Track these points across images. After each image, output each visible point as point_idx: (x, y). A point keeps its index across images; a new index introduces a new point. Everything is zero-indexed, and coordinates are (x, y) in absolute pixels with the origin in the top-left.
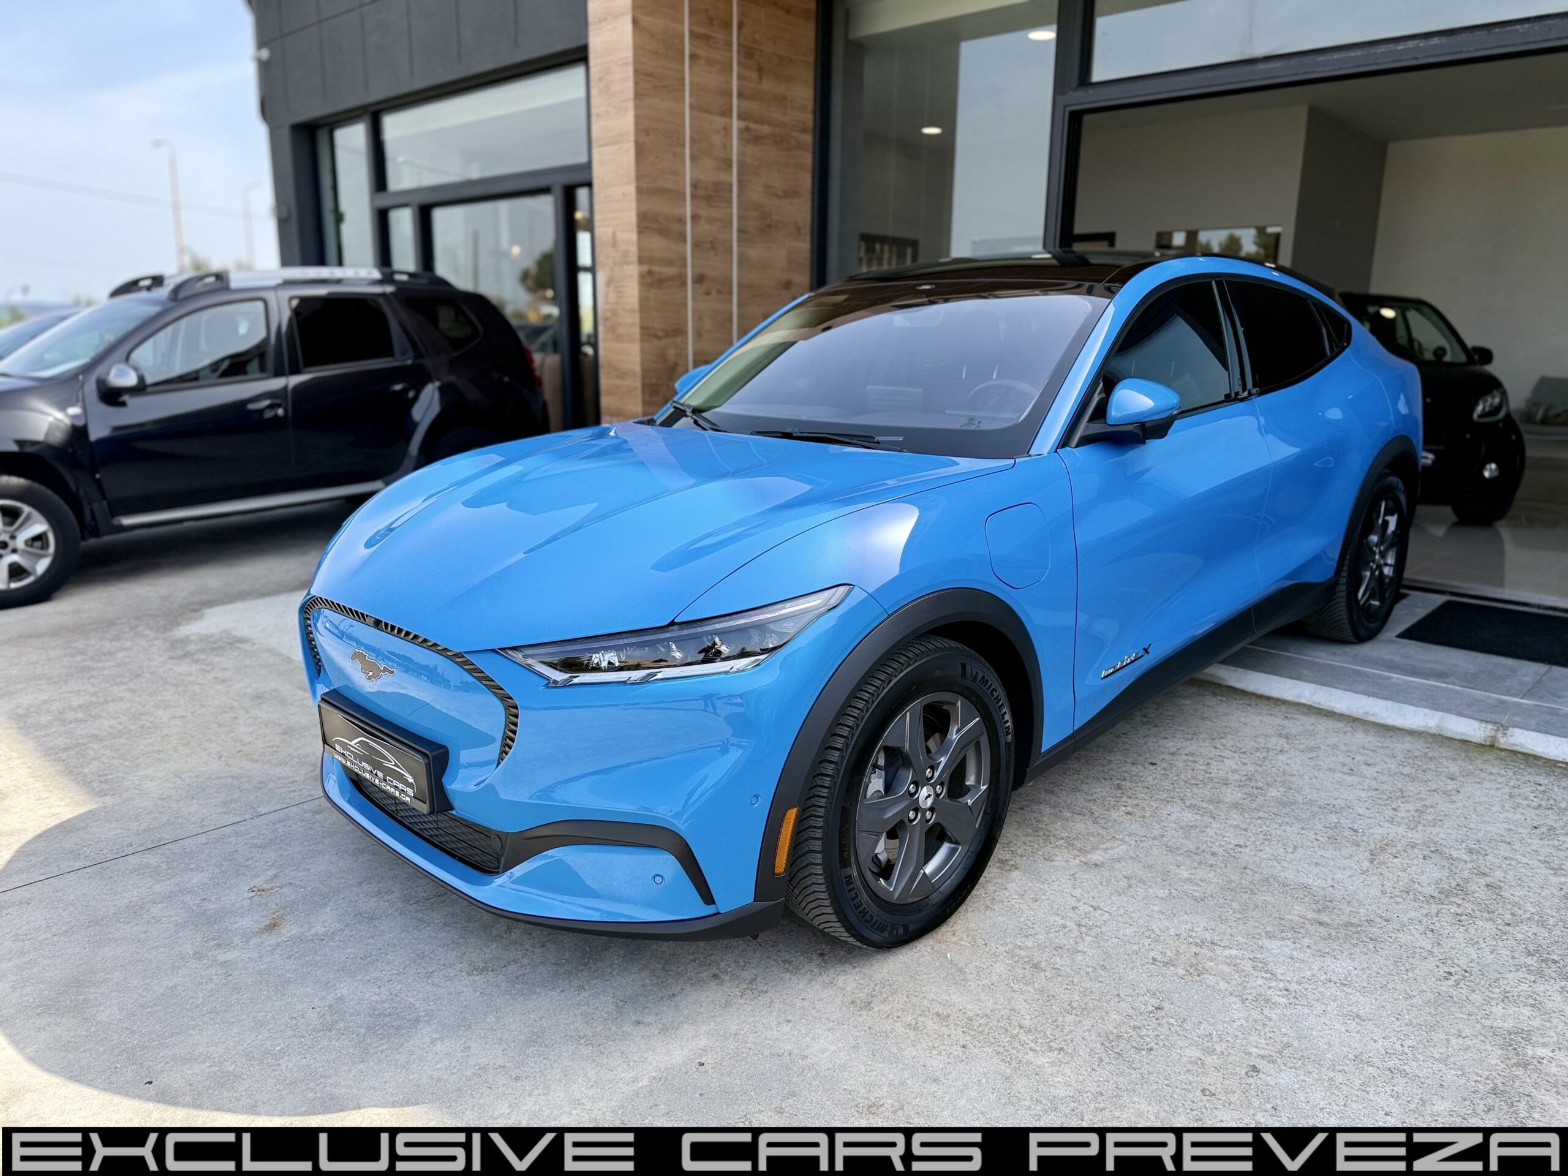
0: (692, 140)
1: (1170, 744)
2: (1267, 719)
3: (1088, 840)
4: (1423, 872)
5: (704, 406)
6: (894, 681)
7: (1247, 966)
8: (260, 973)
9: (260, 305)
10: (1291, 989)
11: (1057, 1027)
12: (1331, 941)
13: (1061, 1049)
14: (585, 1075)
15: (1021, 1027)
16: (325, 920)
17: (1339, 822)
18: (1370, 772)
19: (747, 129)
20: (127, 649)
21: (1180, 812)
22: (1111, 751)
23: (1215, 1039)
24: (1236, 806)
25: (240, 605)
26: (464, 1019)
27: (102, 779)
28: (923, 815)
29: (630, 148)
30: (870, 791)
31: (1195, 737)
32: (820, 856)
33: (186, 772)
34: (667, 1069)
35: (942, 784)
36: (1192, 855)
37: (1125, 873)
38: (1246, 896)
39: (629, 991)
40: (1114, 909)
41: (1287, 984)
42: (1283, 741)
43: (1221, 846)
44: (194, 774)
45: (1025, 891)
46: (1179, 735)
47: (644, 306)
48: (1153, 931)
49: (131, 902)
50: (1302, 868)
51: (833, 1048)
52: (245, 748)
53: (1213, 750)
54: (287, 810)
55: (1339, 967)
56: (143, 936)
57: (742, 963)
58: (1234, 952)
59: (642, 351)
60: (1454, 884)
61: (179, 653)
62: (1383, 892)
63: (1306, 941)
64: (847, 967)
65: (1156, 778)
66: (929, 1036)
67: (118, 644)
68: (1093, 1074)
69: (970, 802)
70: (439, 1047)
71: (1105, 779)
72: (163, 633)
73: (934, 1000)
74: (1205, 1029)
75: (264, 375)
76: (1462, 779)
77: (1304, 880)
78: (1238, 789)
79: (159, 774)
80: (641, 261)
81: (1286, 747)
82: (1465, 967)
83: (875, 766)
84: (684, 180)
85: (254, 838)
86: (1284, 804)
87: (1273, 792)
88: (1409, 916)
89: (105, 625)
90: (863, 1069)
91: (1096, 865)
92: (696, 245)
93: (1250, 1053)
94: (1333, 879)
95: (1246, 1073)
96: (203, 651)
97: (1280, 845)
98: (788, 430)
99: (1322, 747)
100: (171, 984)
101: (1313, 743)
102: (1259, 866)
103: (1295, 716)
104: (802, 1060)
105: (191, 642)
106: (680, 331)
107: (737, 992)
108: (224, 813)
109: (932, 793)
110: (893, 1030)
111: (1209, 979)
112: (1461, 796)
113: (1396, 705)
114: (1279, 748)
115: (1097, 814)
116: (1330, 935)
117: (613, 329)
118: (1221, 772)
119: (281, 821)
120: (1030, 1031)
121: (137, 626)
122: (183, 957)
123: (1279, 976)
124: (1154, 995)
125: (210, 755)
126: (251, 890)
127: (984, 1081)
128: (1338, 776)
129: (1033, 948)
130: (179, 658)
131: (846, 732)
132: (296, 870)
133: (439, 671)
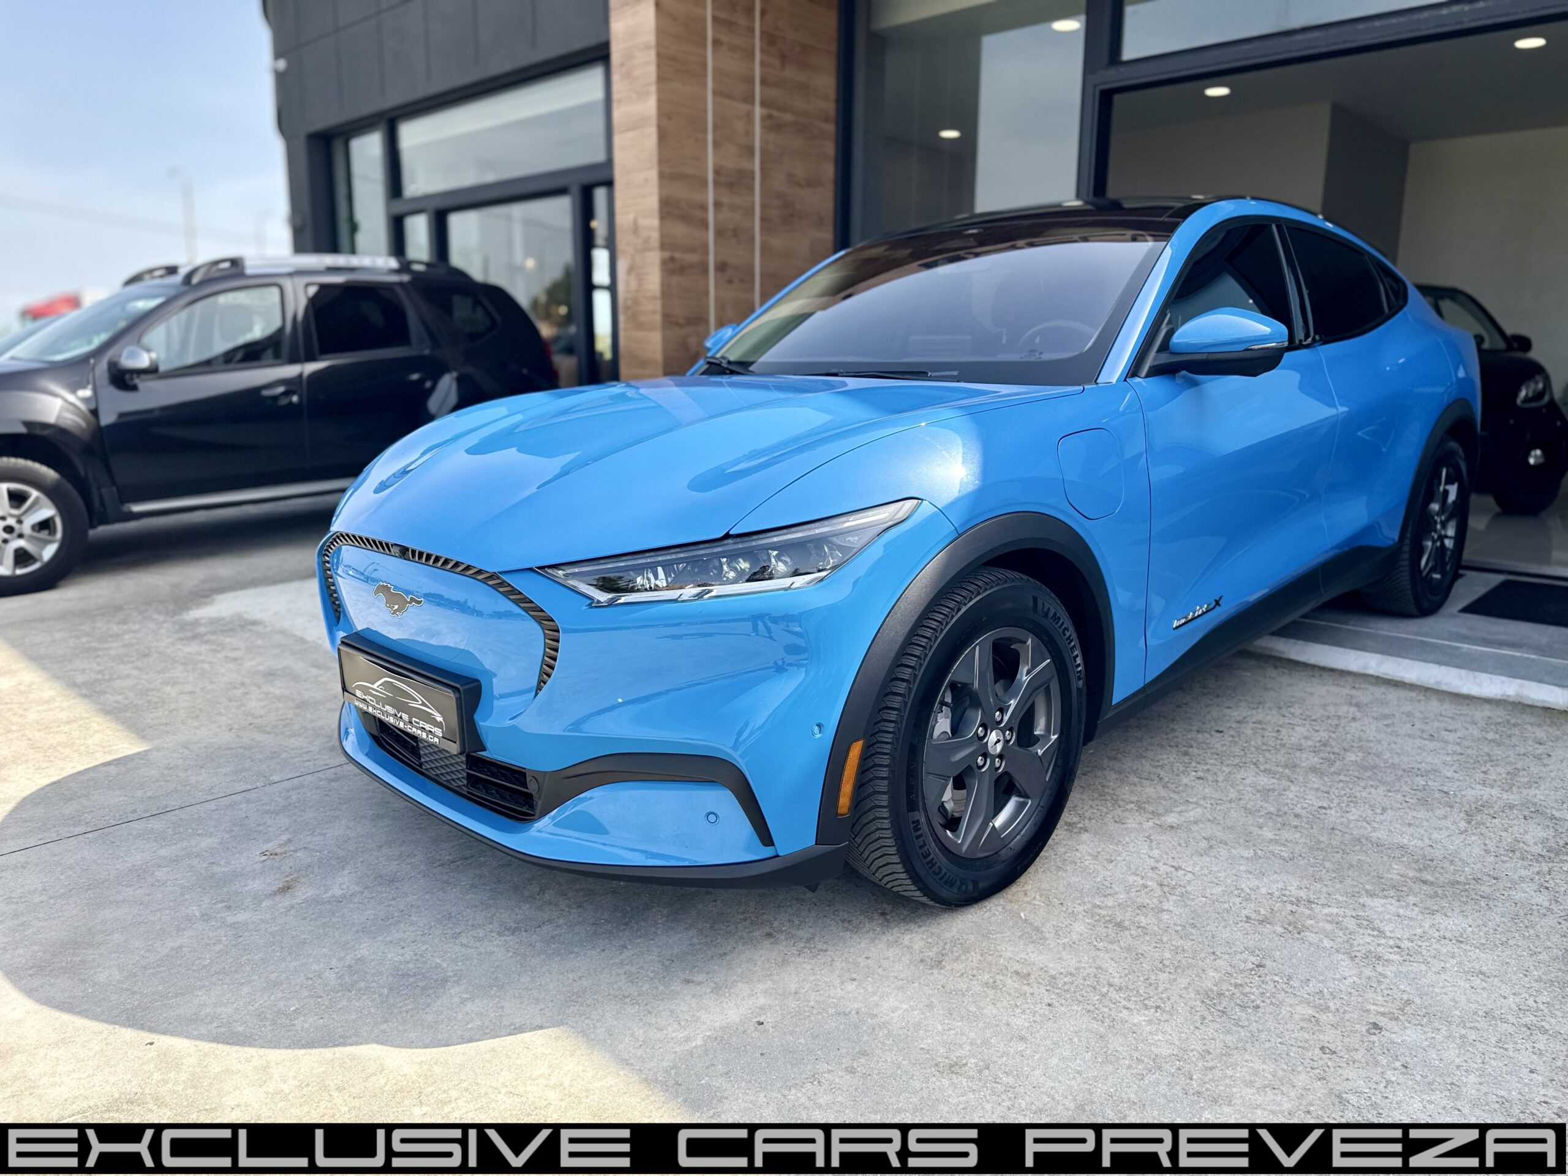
0: (715, 126)
2: (1333, 689)
3: (1160, 803)
4: (1526, 832)
5: (743, 360)
6: (964, 609)
7: (1351, 924)
8: (273, 935)
9: (275, 291)
10: (1403, 946)
11: (1150, 985)
12: (1438, 899)
13: (1158, 1007)
14: (632, 1035)
15: (1110, 985)
16: (342, 883)
17: (1427, 785)
18: (1451, 737)
19: (770, 117)
20: (134, 632)
21: (1255, 777)
22: (1173, 720)
23: (1327, 996)
24: (1313, 770)
25: (252, 591)
26: (496, 979)
27: (105, 750)
28: (993, 763)
29: (652, 132)
30: (936, 733)
31: (1261, 706)
32: (886, 797)
33: (195, 743)
34: (723, 1029)
35: (1011, 730)
36: (1274, 817)
37: (1204, 835)
38: (1339, 856)
39: (676, 950)
40: (1197, 868)
41: (1397, 941)
42: (1352, 709)
43: (1303, 808)
44: (204, 745)
45: (1099, 853)
46: (1243, 704)
47: (666, 293)
48: (1242, 890)
49: (134, 866)
50: (1395, 828)
51: (905, 1006)
52: (257, 721)
53: (1282, 718)
54: (301, 778)
55: (1454, 923)
56: (146, 899)
57: (797, 922)
58: (1334, 910)
59: (665, 339)
61: (189, 634)
62: (1487, 851)
63: (1412, 899)
64: (912, 926)
65: (1225, 745)
66: (1010, 994)
67: (125, 627)
68: (1197, 1032)
69: (1040, 752)
70: (469, 1007)
71: (1170, 746)
72: (172, 616)
73: (1011, 958)
74: (1313, 987)
75: (278, 361)
76: (1551, 744)
77: (1397, 839)
78: (1313, 754)
79: (166, 745)
80: (663, 247)
81: (1358, 715)
83: (943, 704)
84: (707, 166)
85: (266, 804)
87: (1351, 757)
88: (1519, 874)
89: (113, 610)
90: (940, 1028)
91: (1172, 827)
92: (719, 233)
93: (1368, 1011)
94: (1430, 839)
95: (1368, 1031)
96: (214, 633)
97: (1367, 807)
99: (1397, 715)
100: (175, 945)
101: (1386, 711)
102: (1348, 827)
103: (1363, 686)
104: (872, 1019)
105: (201, 625)
106: (702, 318)
107: (794, 951)
108: (234, 781)
109: (1002, 738)
110: (969, 989)
111: (1312, 937)
112: (1553, 760)
114: (1350, 716)
115: (1166, 779)
116: (1436, 894)
117: (633, 317)
118: (1293, 739)
119: (294, 788)
120: (1120, 989)
121: (146, 611)
122: (189, 919)
123: (1388, 934)
124: (1252, 953)
125: (220, 727)
126: (263, 854)
127: (1076, 1040)
128: (1418, 742)
129: (1114, 907)
130: (188, 639)
131: (912, 662)
132: (312, 834)
133: (470, 604)
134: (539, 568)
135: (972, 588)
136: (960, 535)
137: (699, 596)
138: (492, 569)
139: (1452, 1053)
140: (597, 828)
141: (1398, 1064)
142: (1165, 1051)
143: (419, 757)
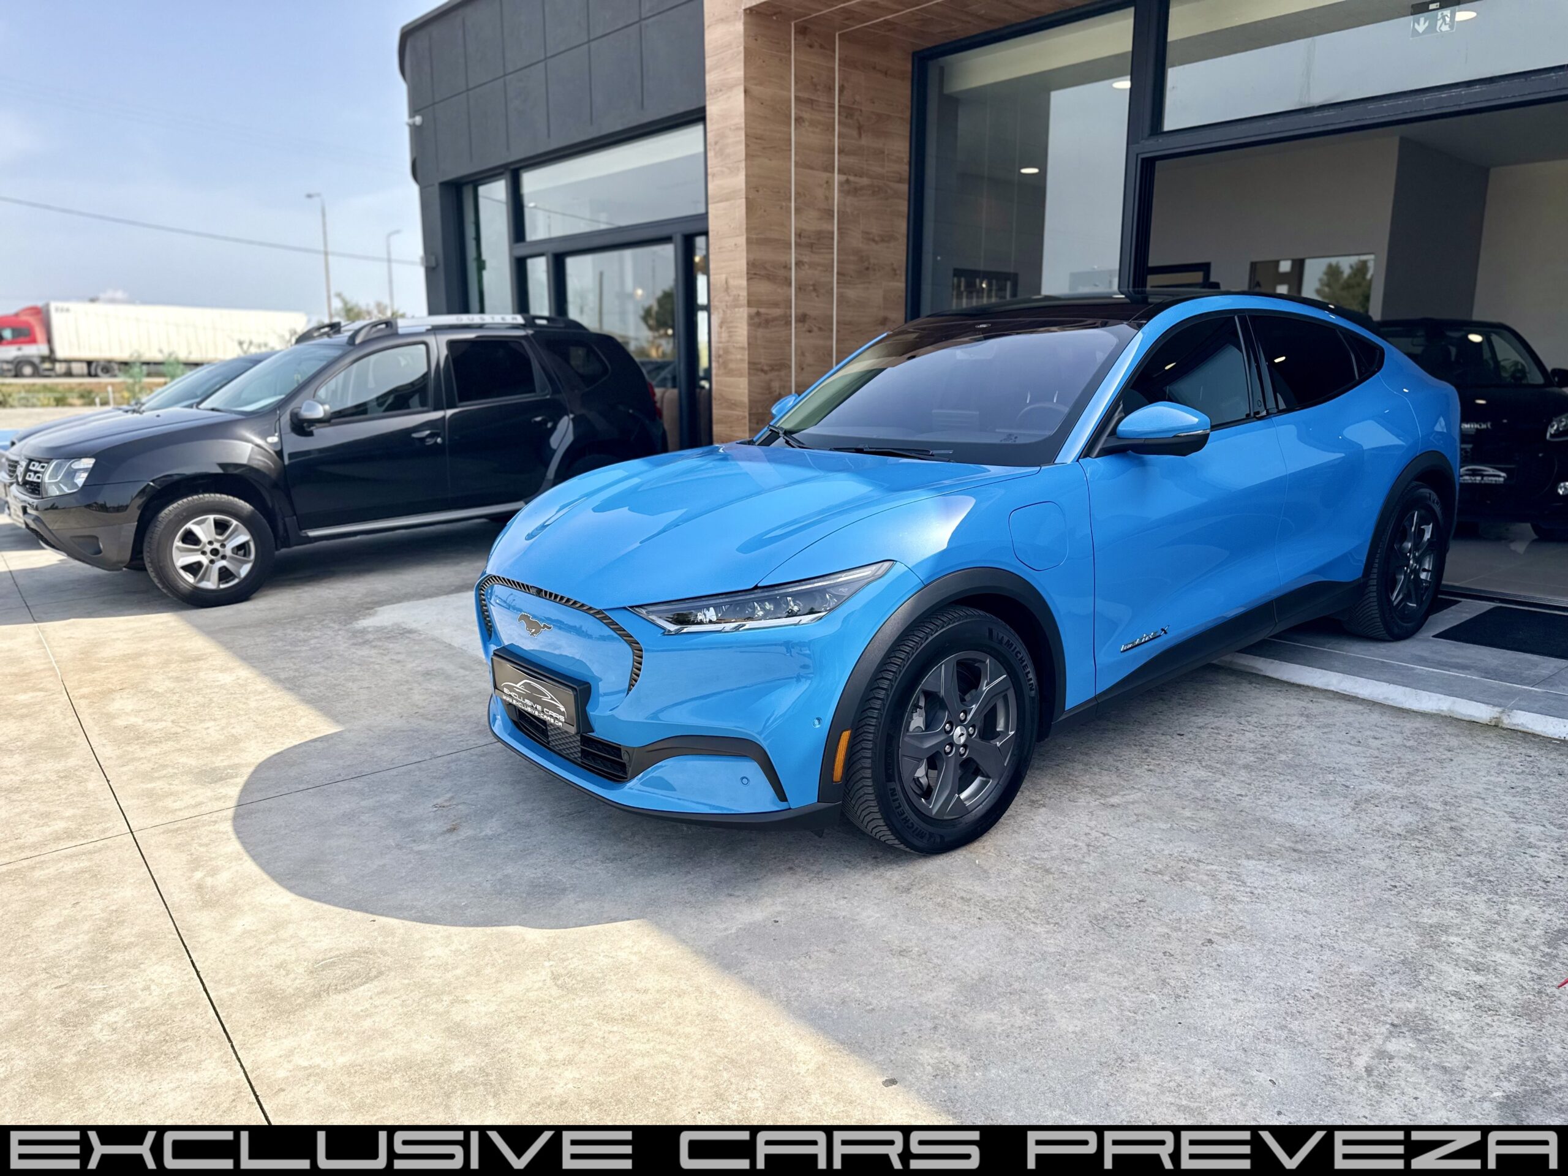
0: (797, 193)
1: (1200, 720)
2: (1293, 702)
3: (1111, 788)
4: (1397, 817)
5: (796, 429)
6: (930, 639)
7: (1223, 877)
8: (446, 859)
9: (423, 347)
10: (1256, 892)
11: (1056, 909)
12: (1299, 862)
13: (1057, 923)
14: (689, 926)
15: (1027, 908)
16: (492, 827)
17: (1335, 780)
18: (1377, 743)
19: (847, 181)
20: (317, 637)
21: (1195, 770)
23: (1183, 921)
24: (1246, 767)
25: (405, 604)
26: (599, 890)
27: (312, 730)
28: (958, 750)
29: (741, 203)
30: (912, 726)
31: (1224, 715)
32: (869, 771)
33: (376, 727)
34: (750, 924)
35: (974, 726)
36: (1198, 801)
37: (1136, 812)
38: (1237, 830)
39: (724, 876)
40: (1121, 835)
41: (1253, 889)
42: (1301, 719)
43: (1224, 795)
44: (383, 728)
46: (1209, 713)
47: (752, 344)
48: (1150, 851)
49: (345, 812)
50: (1291, 811)
51: (878, 915)
52: (421, 711)
53: (1237, 725)
55: (1303, 878)
56: (357, 834)
57: (812, 861)
58: (1214, 867)
59: (750, 383)
60: (1421, 825)
61: (360, 641)
62: (1357, 831)
63: (1279, 862)
64: (894, 866)
65: (1181, 745)
66: (953, 911)
67: (310, 634)
68: (1079, 939)
69: (998, 744)
70: (581, 906)
71: (1135, 745)
72: (345, 625)
73: (960, 889)
74: (1175, 915)
75: (425, 409)
76: (1459, 751)
77: (1290, 820)
78: (1251, 754)
79: (355, 728)
80: (750, 304)
81: (1305, 723)
82: (1410, 883)
83: (916, 706)
84: (791, 232)
85: (433, 772)
86: (1289, 766)
87: (1283, 757)
88: (1373, 847)
89: (296, 619)
90: (899, 929)
91: (1113, 806)
92: (800, 289)
93: (1209, 932)
94: (1315, 820)
95: (1203, 944)
96: (379, 639)
97: (1277, 795)
98: (860, 447)
99: (1338, 724)
100: (381, 863)
101: (1330, 721)
102: (1254, 810)
103: (1320, 700)
104: (853, 922)
105: (369, 632)
106: (784, 366)
107: (807, 879)
108: (409, 755)
109: (965, 732)
110: (925, 906)
111: (1189, 884)
112: (1453, 763)
113: (1414, 690)
114: (1298, 724)
115: (1122, 771)
116: (1300, 858)
117: (724, 365)
118: (1240, 742)
119: (453, 761)
120: (1034, 911)
121: (324, 620)
122: (388, 847)
123: (1248, 884)
124: (1140, 893)
125: (393, 714)
126: (435, 806)
127: (991, 940)
128: (1345, 747)
129: (1047, 859)
130: (360, 644)
131: (890, 676)
132: (468, 794)
133: (584, 629)
134: (632, 607)
135: (939, 622)
136: (926, 586)
137: (737, 629)
138: (598, 608)
139: (1257, 960)
140: (668, 787)
141: (1214, 964)
142: (1052, 950)
143: (547, 737)
